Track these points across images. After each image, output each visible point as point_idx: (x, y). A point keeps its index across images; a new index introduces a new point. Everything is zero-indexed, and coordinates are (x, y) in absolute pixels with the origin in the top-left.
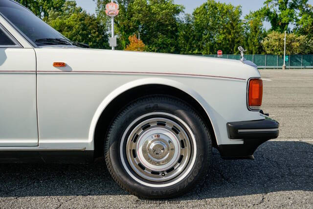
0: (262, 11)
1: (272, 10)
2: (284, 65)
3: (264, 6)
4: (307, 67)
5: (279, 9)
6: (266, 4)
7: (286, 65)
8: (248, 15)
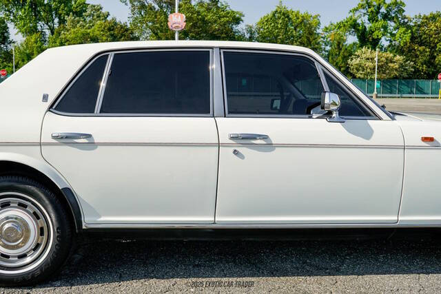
0: (347, 22)
1: (359, 21)
2: (375, 92)
3: (350, 15)
4: (404, 95)
5: (369, 20)
6: (351, 14)
7: (378, 92)
8: (327, 26)
